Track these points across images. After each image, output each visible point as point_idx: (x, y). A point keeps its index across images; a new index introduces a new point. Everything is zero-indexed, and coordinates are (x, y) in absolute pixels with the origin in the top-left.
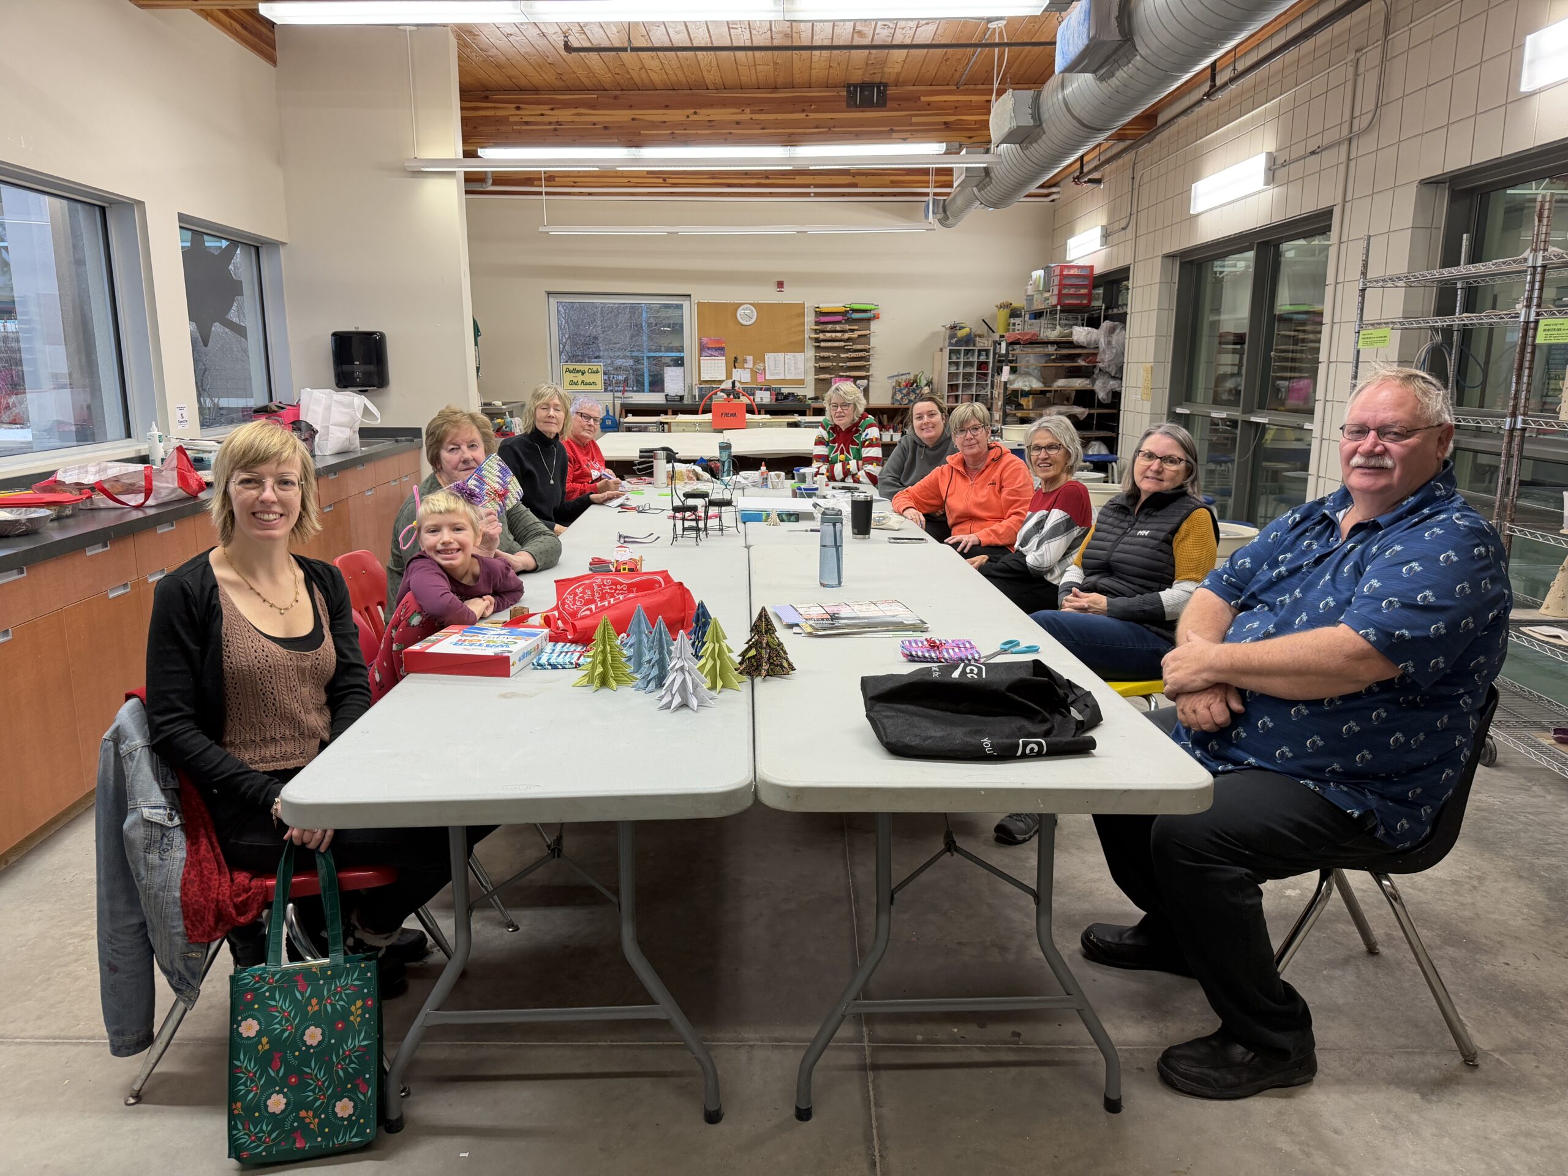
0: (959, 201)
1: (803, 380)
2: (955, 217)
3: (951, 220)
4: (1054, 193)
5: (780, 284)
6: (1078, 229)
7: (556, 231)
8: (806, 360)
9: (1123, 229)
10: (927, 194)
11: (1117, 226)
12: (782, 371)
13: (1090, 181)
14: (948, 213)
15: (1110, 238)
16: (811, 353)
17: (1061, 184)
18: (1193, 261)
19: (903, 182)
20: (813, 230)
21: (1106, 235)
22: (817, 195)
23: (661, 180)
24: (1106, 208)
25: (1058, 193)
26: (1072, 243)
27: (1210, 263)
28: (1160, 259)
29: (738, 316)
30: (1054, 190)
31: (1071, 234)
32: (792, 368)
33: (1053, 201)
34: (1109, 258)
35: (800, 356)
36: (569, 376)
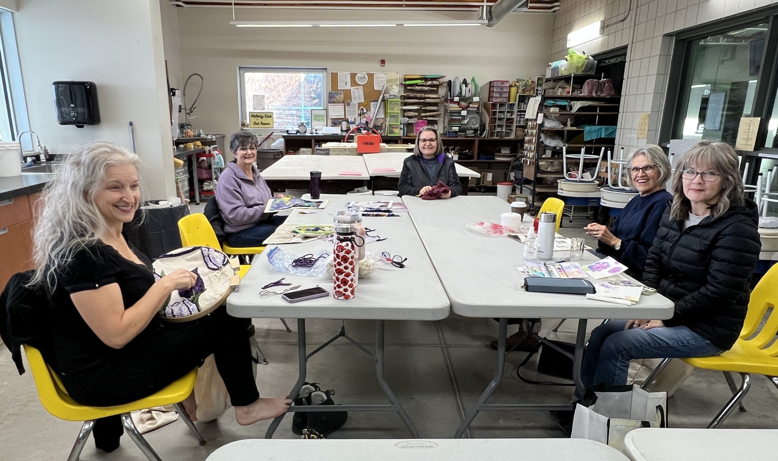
4: (555, 6)
5: (383, 62)
7: (242, 25)
9: (621, 21)
11: (614, 20)
15: (609, 28)
18: (686, 39)
20: (407, 24)
21: (604, 27)
22: (407, 6)
24: (603, 10)
25: (560, 5)
26: (571, 35)
28: (660, 38)
31: (571, 30)
33: (554, 12)
34: (607, 42)
36: (254, 120)
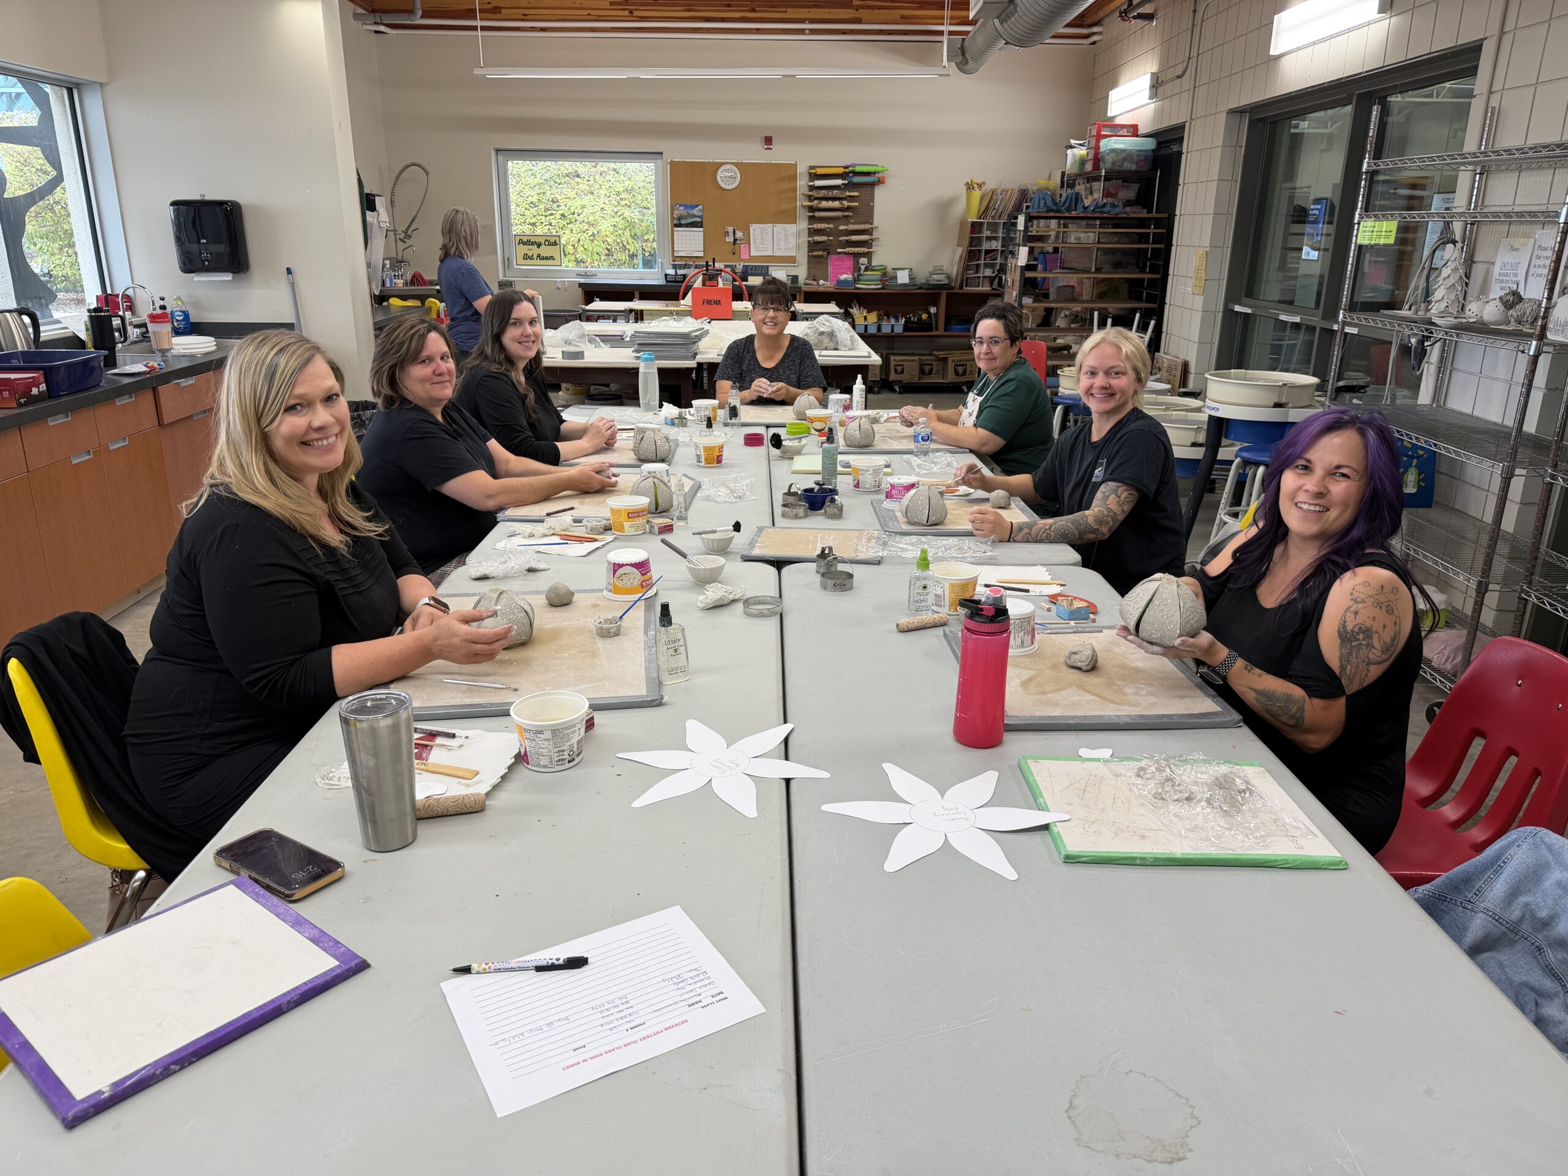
0: (980, 40)
1: (795, 257)
2: (975, 60)
3: (971, 65)
4: (1094, 34)
5: (768, 141)
6: (1122, 80)
7: (493, 74)
8: (799, 234)
9: (1178, 77)
10: (941, 33)
11: (1171, 74)
12: (770, 246)
13: (1141, 16)
14: (967, 55)
15: (1161, 89)
16: (803, 225)
17: (1105, 22)
18: (1265, 119)
19: (914, 17)
20: (803, 73)
21: (1157, 85)
22: (813, 32)
23: (627, 13)
24: (1157, 51)
25: (1100, 33)
26: (1114, 95)
27: (1288, 121)
28: (1225, 114)
29: (718, 178)
30: (1096, 29)
31: (1114, 84)
32: (782, 243)
33: (1094, 43)
34: (1159, 114)
35: (791, 228)
36: (523, 249)
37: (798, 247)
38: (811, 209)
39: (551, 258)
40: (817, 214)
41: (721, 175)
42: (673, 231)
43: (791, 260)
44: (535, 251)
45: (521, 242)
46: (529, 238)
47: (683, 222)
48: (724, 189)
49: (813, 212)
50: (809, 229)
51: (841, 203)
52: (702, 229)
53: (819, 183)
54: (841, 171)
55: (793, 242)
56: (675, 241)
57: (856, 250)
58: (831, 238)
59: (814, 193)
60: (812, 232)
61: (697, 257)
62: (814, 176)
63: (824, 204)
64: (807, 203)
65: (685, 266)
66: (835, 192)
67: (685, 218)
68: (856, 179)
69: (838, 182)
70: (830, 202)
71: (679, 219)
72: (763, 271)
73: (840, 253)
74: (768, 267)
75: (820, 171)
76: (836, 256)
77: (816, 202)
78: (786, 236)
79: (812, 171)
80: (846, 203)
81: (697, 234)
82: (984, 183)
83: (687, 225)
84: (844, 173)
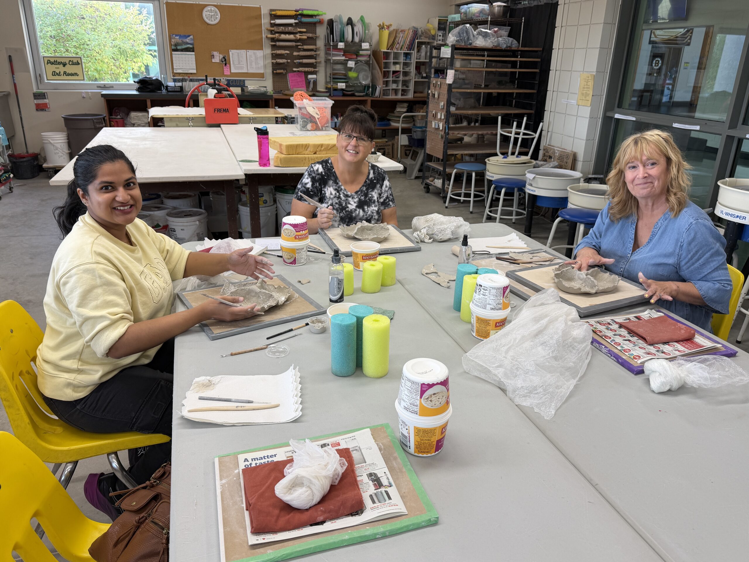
1: (263, 74)
8: (265, 57)
12: (245, 66)
16: (268, 51)
29: (204, 16)
32: (254, 64)
35: (260, 53)
36: (52, 68)
37: (265, 66)
38: (273, 40)
39: (76, 74)
40: (278, 44)
41: (205, 14)
42: (171, 55)
43: (261, 76)
44: (61, 69)
45: (49, 62)
46: (56, 59)
47: (179, 48)
48: (208, 24)
49: (275, 42)
50: (272, 54)
51: (295, 36)
52: (193, 53)
53: (278, 21)
54: (294, 13)
55: (261, 63)
56: (174, 62)
57: (306, 69)
58: (289, 61)
59: (275, 29)
60: (274, 56)
61: (191, 74)
62: (274, 16)
63: (283, 36)
64: (270, 36)
65: (183, 80)
66: (290, 28)
67: (181, 45)
68: (304, 20)
69: (292, 21)
70: (287, 35)
71: (176, 45)
72: (241, 84)
73: (295, 71)
74: (244, 80)
75: (279, 13)
76: (292, 74)
77: (277, 35)
78: (256, 59)
79: (273, 13)
80: (298, 36)
81: (190, 57)
82: (391, 25)
83: (182, 50)
84: (296, 15)
